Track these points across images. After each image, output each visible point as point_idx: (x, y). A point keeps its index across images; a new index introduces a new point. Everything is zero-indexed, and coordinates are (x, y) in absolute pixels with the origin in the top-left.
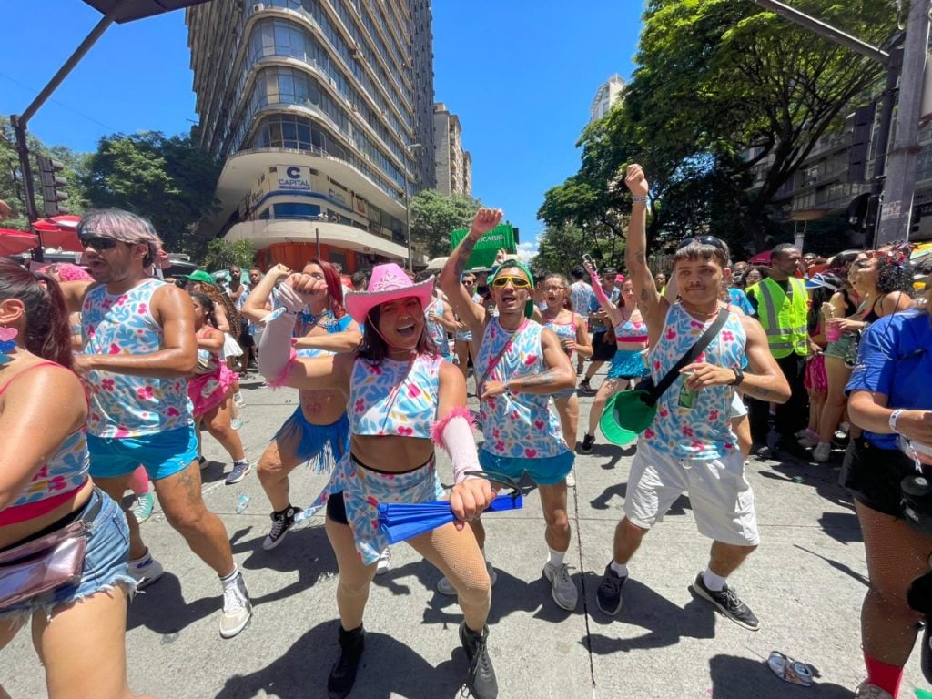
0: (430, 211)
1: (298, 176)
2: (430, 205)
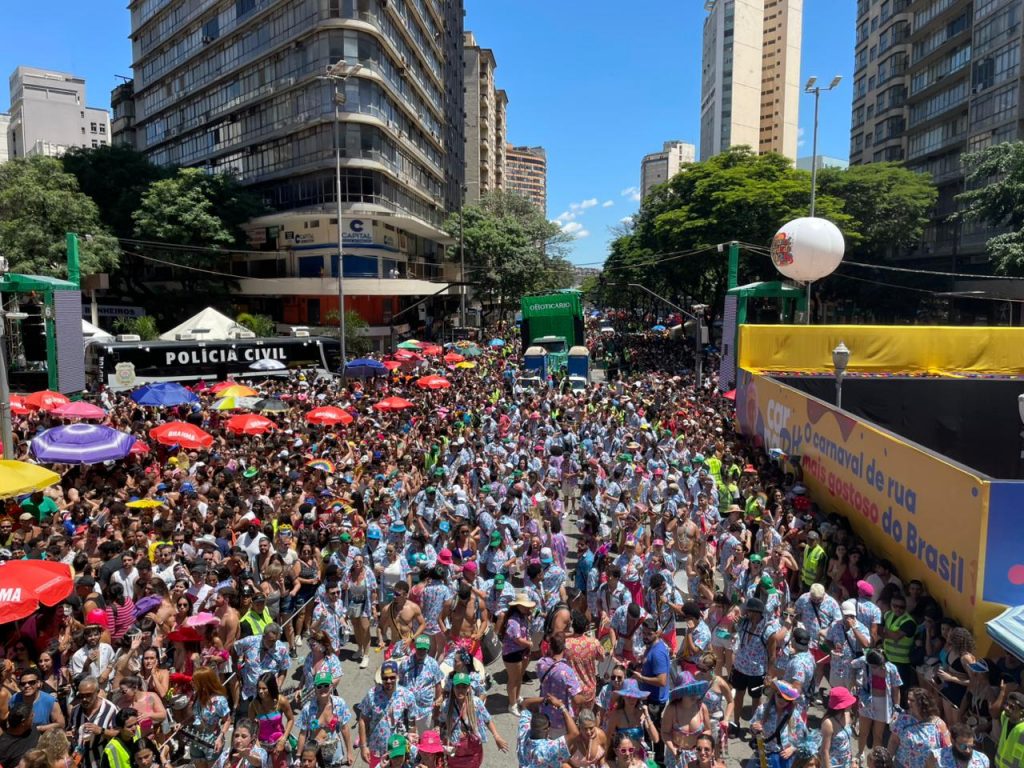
0: (477, 240)
1: (360, 229)
2: (475, 231)
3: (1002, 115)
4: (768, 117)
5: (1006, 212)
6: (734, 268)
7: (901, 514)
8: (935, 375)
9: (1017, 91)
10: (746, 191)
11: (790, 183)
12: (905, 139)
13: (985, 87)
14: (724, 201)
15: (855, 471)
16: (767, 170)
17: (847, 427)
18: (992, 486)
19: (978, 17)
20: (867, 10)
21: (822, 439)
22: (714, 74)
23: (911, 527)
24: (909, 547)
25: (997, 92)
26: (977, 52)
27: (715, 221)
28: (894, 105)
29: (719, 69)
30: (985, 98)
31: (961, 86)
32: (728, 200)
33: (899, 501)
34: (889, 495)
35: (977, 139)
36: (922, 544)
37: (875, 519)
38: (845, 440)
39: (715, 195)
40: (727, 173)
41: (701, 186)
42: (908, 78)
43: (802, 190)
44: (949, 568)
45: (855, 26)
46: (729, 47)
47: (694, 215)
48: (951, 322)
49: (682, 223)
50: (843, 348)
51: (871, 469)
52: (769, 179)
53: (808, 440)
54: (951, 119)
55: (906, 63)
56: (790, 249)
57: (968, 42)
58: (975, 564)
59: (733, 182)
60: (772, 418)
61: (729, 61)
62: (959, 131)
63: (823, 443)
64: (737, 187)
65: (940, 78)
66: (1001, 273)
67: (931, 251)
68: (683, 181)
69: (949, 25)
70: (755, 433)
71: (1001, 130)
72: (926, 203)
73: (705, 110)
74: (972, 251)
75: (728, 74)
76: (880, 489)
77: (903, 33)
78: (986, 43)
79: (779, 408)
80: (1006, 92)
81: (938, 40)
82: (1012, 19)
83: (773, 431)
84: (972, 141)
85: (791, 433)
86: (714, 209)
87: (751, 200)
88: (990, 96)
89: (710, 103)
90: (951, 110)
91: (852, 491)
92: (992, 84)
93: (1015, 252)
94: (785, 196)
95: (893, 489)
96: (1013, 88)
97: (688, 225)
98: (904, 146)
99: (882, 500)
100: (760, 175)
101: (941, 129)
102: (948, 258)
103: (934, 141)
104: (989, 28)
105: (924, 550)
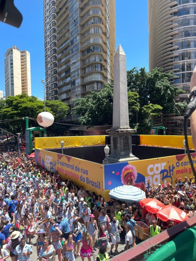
3: (77, 92)
4: (23, 86)
5: (81, 112)
6: (27, 124)
7: (85, 176)
8: (78, 147)
9: (80, 88)
10: (27, 104)
11: (38, 103)
12: (58, 95)
13: (74, 86)
14: (22, 106)
15: (72, 169)
16: (32, 100)
17: (69, 159)
18: (104, 166)
19: (72, 71)
20: (47, 65)
21: (62, 163)
22: (8, 73)
23: (87, 178)
24: (87, 183)
25: (76, 87)
26: (72, 78)
27: (20, 112)
28: (55, 87)
29: (10, 73)
30: (74, 88)
31: (69, 85)
32: (23, 106)
33: (84, 173)
34: (81, 172)
35: (73, 96)
36: (90, 181)
37: (78, 179)
38: (69, 162)
39: (19, 105)
40: (22, 100)
41: (15, 102)
42: (57, 82)
43: (41, 105)
44: (97, 185)
45: (45, 68)
46: (12, 67)
47: (14, 110)
48: (71, 135)
49: (10, 112)
50: (63, 142)
51: (76, 167)
52: (32, 102)
53: (58, 164)
54: (68, 92)
55: (57, 79)
56: (42, 119)
57: (70, 76)
58: (102, 182)
59: (23, 102)
60: (47, 160)
61: (12, 71)
62: (69, 95)
63: (63, 164)
64: (25, 103)
65: (64, 83)
66: (82, 125)
67: (66, 120)
68: (9, 101)
69: (65, 72)
70: (41, 164)
71: (78, 95)
72: (67, 109)
73: (6, 82)
74: (74, 120)
75: (12, 74)
76: (79, 171)
77: (56, 72)
78: (73, 77)
79: (49, 157)
80: (78, 88)
81: (63, 75)
82: (78, 73)
83: (47, 163)
84: (72, 97)
85: (53, 163)
86: (19, 108)
87: (29, 107)
88: (75, 88)
89: (8, 81)
90: (67, 90)
91: (71, 173)
92: (75, 86)
93: (84, 121)
94: (37, 106)
95: (82, 171)
96: (79, 87)
97: (12, 112)
98: (58, 97)
99: (79, 174)
100: (30, 101)
101: (65, 94)
102: (70, 122)
103: (64, 96)
104: (73, 74)
105: (91, 182)
